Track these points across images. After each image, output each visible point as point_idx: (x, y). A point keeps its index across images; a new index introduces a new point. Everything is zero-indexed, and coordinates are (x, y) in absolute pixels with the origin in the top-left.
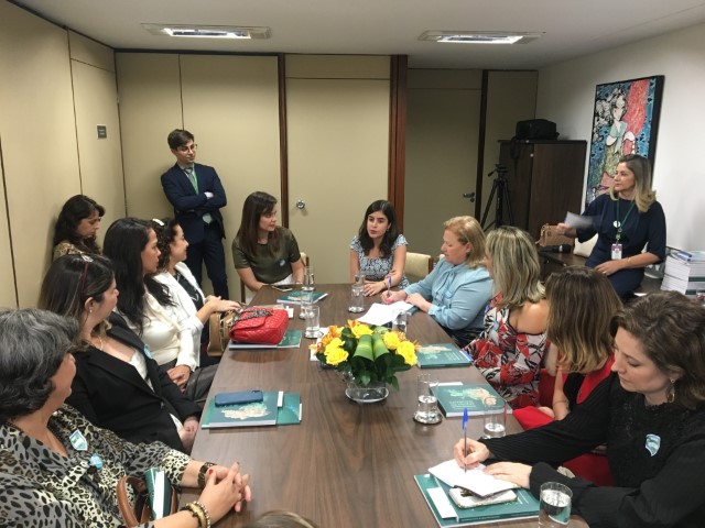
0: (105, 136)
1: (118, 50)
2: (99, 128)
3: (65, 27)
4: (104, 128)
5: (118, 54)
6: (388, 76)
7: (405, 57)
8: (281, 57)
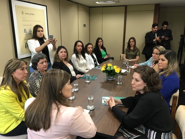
0: (85, 26)
1: (90, 7)
2: (84, 25)
3: (77, 3)
4: (85, 25)
5: (90, 8)
6: (154, 10)
7: (159, 4)
8: (126, 6)
